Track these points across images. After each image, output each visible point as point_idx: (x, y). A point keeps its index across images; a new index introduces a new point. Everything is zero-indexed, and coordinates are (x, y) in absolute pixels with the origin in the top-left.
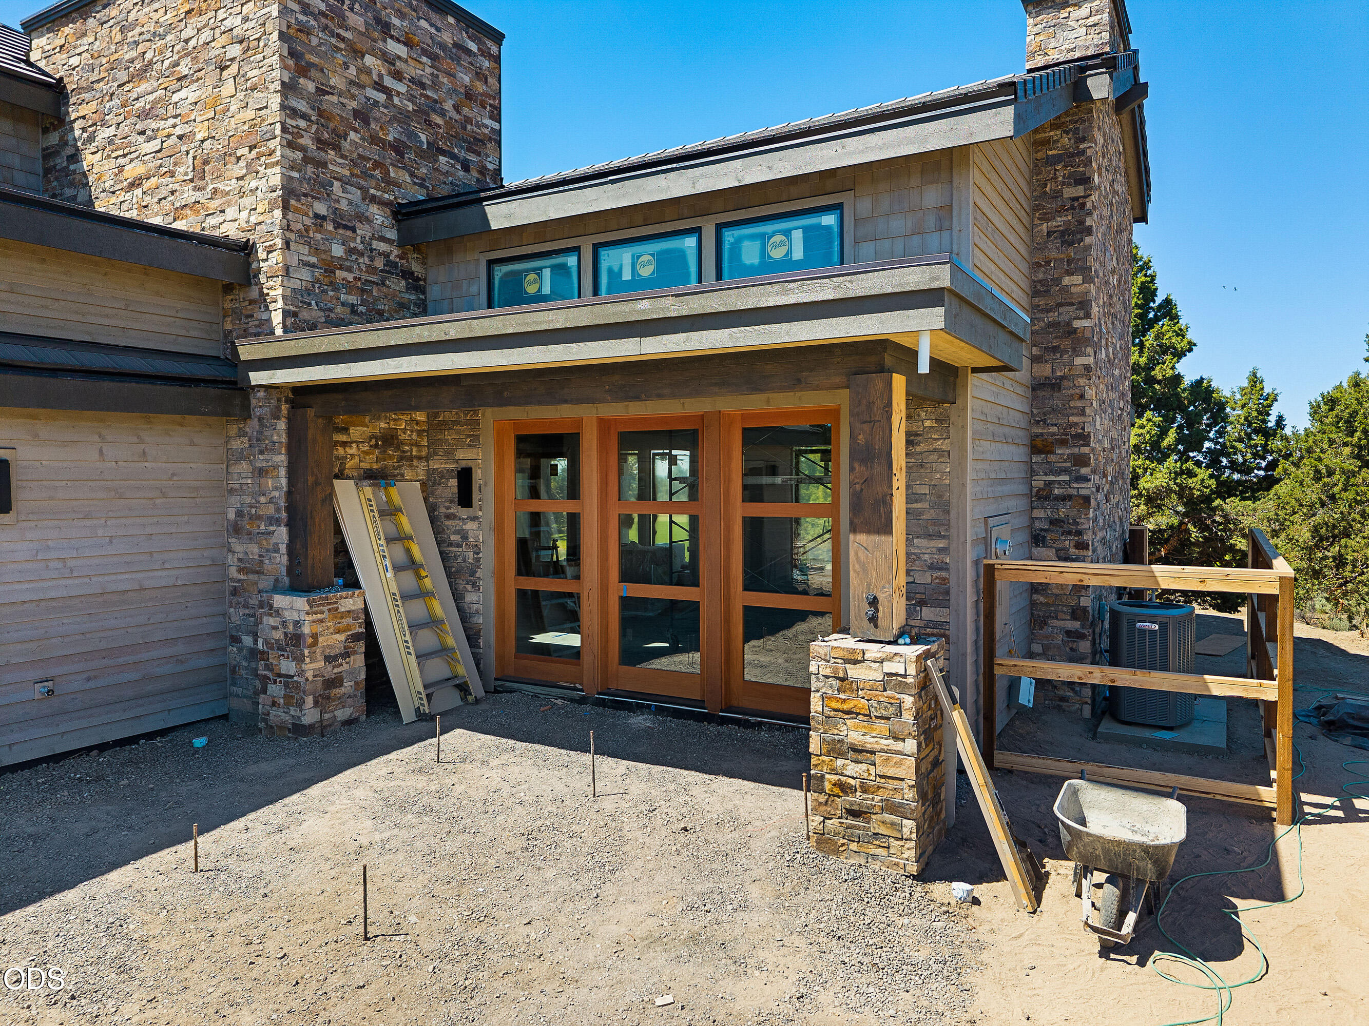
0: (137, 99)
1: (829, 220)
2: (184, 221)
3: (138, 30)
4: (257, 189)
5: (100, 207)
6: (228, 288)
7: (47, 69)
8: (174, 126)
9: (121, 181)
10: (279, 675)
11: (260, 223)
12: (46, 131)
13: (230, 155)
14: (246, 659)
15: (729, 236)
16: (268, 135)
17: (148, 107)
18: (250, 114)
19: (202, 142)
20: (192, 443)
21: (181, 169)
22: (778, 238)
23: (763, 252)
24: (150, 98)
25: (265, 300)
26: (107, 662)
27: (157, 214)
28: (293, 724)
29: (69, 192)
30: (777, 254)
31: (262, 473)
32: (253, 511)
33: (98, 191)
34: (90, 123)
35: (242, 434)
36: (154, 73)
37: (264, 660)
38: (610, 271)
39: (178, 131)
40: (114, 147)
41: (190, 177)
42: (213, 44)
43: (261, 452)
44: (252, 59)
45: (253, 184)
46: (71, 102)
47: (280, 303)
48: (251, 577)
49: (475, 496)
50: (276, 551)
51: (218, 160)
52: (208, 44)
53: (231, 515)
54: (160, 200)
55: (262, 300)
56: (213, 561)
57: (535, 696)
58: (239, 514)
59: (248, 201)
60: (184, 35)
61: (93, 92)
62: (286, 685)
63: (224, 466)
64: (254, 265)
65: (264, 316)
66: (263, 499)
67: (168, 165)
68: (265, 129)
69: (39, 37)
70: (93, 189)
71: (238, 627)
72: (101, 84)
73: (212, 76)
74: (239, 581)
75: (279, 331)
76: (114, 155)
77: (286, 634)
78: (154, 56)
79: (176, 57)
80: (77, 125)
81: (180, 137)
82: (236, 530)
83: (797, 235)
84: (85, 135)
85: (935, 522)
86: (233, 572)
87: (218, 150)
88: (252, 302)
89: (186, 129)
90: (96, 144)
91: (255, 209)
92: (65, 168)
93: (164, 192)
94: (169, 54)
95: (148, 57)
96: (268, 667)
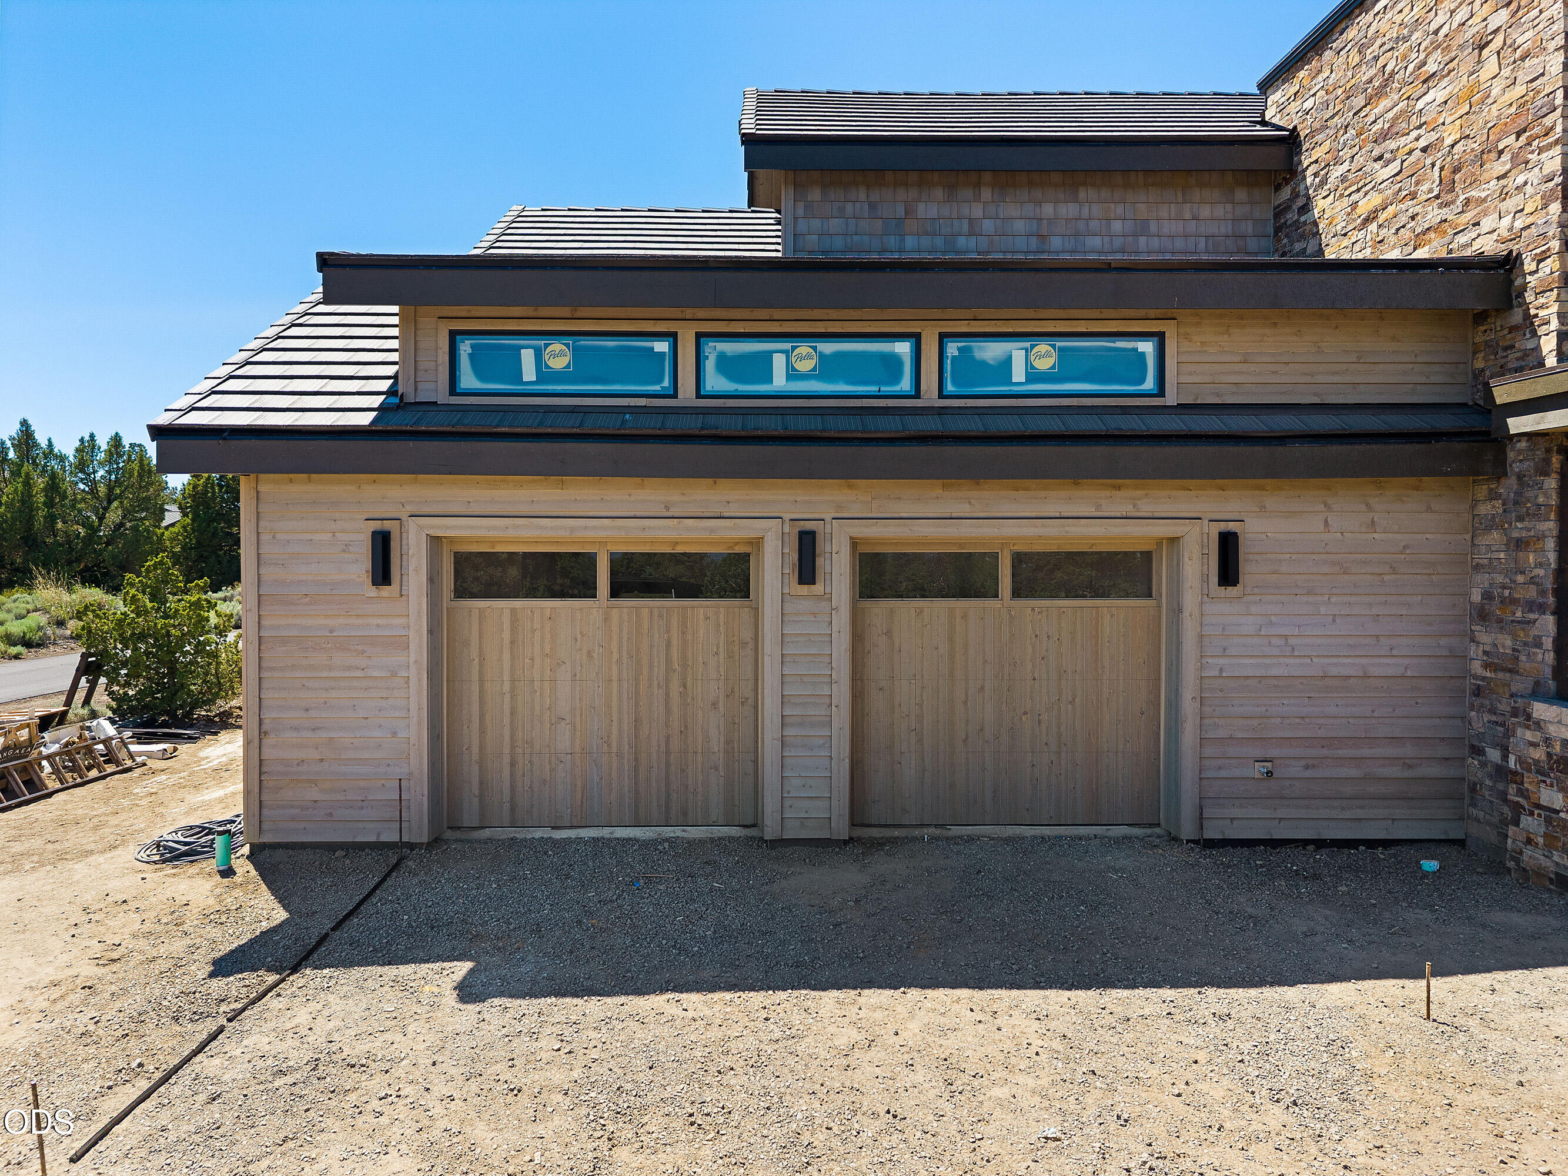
0: (1375, 121)
2: (1427, 248)
3: (1379, 42)
4: (1526, 183)
5: (1330, 254)
6: (1481, 317)
7: (1281, 124)
8: (1417, 139)
9: (1354, 220)
10: (1539, 806)
11: (1529, 227)
12: (1278, 188)
13: (1490, 151)
14: (1490, 777)
16: (1544, 109)
17: (1387, 126)
18: (1520, 90)
19: (1453, 146)
20: (1429, 509)
21: (1425, 187)
24: (1390, 115)
25: (1532, 324)
26: (1325, 752)
27: (1394, 247)
28: (1557, 874)
29: (1298, 246)
31: (1520, 544)
32: (1507, 593)
33: (1329, 237)
34: (1323, 165)
35: (1493, 496)
36: (1396, 85)
37: (1516, 783)
39: (1422, 143)
40: (1348, 183)
41: (1435, 193)
42: (1470, 22)
43: (1520, 519)
44: (1523, 20)
45: (1520, 180)
46: (1304, 149)
47: (1554, 324)
48: (1501, 675)
50: (1538, 644)
51: (1473, 162)
52: (1463, 24)
53: (1476, 597)
54: (1398, 230)
55: (1529, 325)
56: (1450, 651)
58: (1487, 596)
59: (1511, 204)
60: (1434, 26)
61: (1327, 131)
62: (1548, 821)
63: (1468, 537)
64: (1518, 282)
65: (1530, 345)
66: (1520, 579)
67: (1408, 186)
68: (1539, 103)
69: (1274, 93)
70: (1323, 237)
71: (1481, 736)
72: (1336, 118)
73: (1469, 59)
74: (1484, 679)
75: (1551, 361)
76: (1347, 193)
77: (1549, 755)
78: (1397, 65)
79: (1422, 56)
80: (1308, 173)
81: (1424, 150)
82: (1482, 615)
84: (1317, 180)
86: (1477, 667)
87: (1473, 150)
88: (1512, 329)
89: (1433, 136)
90: (1328, 186)
91: (1522, 210)
92: (1295, 221)
93: (1403, 219)
94: (1414, 55)
95: (1389, 69)
96: (1521, 792)
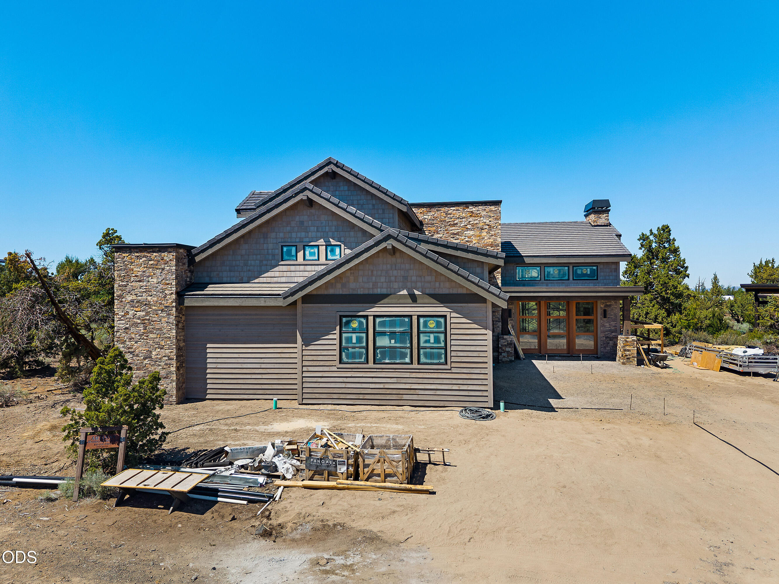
0: (451, 230)
1: (594, 268)
3: (452, 215)
10: (506, 351)
15: (575, 268)
16: (497, 245)
18: (491, 240)
22: (585, 270)
23: (582, 272)
24: (456, 231)
30: (585, 272)
36: (458, 226)
38: (547, 271)
39: (466, 239)
46: (424, 226)
47: (500, 279)
49: (512, 315)
50: (498, 327)
52: (477, 224)
57: (529, 356)
60: (469, 220)
61: (433, 226)
62: (508, 353)
65: (495, 281)
72: (437, 224)
73: (479, 230)
77: (508, 343)
78: (458, 222)
79: (466, 224)
81: (467, 241)
83: (589, 270)
85: (615, 319)
87: (480, 246)
94: (463, 223)
95: (456, 222)
96: (502, 350)
